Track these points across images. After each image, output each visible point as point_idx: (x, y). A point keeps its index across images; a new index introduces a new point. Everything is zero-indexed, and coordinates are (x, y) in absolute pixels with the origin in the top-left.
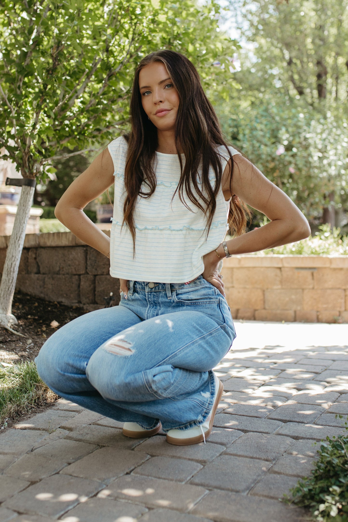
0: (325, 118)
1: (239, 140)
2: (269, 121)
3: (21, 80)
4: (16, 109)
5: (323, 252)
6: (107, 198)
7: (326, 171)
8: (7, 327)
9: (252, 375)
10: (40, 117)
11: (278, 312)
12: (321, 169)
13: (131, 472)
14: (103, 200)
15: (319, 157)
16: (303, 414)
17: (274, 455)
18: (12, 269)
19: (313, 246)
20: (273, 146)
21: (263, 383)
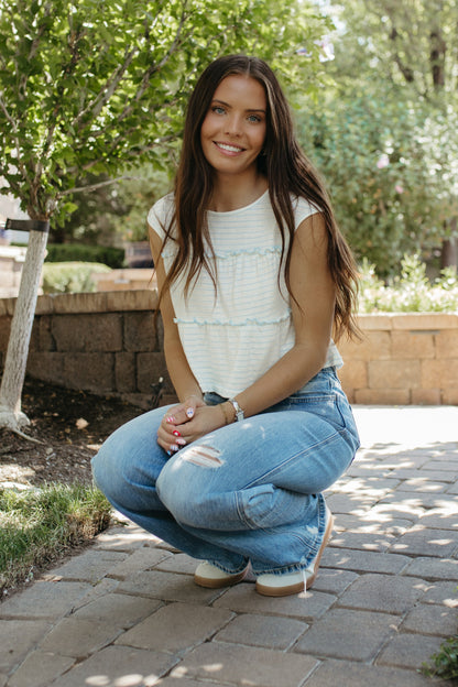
0: (445, 115)
1: (325, 148)
2: (366, 121)
3: (24, 80)
4: (18, 121)
5: (447, 307)
6: (139, 233)
7: (447, 190)
8: (15, 430)
9: (361, 489)
10: (54, 135)
11: (387, 391)
12: (440, 186)
13: (212, 637)
14: (134, 235)
15: (437, 171)
16: (437, 545)
17: (404, 605)
18: (20, 349)
19: (432, 299)
20: (373, 155)
21: (377, 500)
